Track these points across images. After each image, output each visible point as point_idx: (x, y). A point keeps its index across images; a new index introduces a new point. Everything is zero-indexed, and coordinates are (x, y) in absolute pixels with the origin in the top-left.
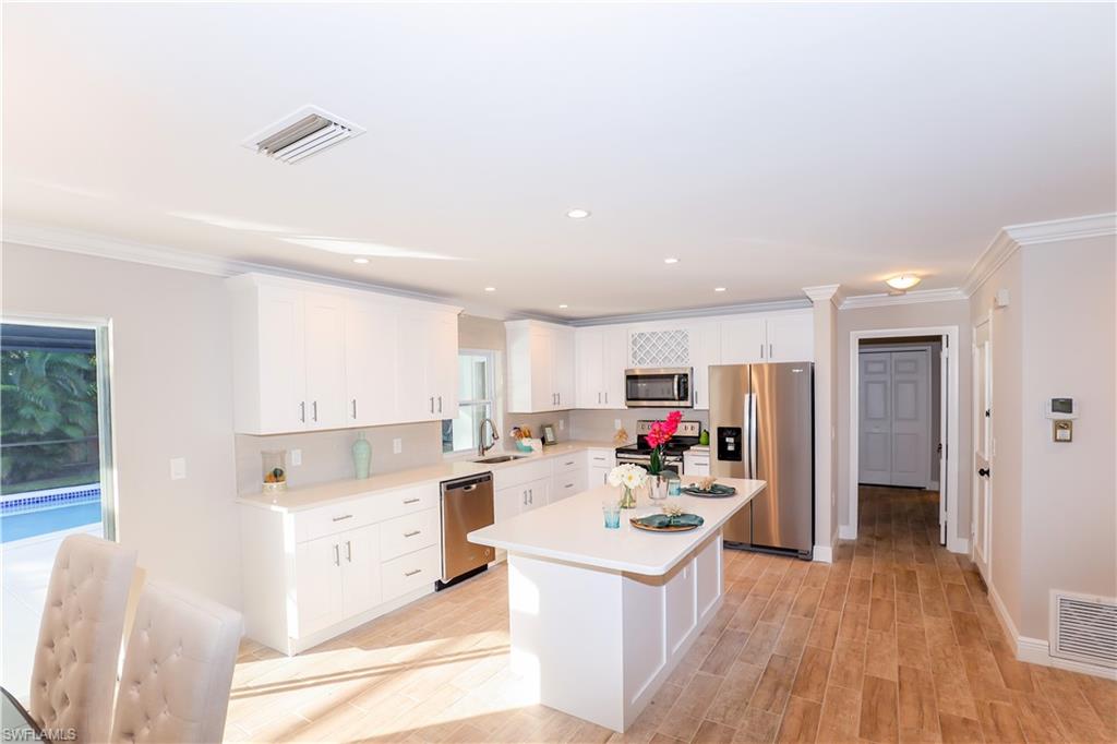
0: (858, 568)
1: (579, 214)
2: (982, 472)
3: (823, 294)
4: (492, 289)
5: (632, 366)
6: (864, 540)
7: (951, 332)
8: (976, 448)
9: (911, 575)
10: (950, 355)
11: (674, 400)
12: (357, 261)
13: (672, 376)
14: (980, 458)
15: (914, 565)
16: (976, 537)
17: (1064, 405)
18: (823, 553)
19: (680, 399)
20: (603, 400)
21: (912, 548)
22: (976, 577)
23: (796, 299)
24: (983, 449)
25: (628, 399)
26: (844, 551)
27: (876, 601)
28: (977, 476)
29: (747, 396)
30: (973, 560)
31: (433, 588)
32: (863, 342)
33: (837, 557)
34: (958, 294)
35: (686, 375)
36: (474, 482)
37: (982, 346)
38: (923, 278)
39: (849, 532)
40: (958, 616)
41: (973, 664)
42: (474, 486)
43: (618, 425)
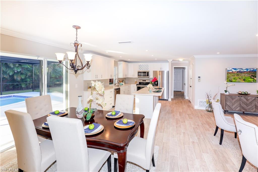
0: (174, 101)
1: (147, 51)
2: (191, 87)
3: (170, 61)
4: (121, 57)
5: (139, 70)
6: (174, 98)
7: (186, 67)
8: (189, 84)
9: (181, 102)
10: (186, 70)
11: (146, 76)
12: (106, 52)
13: (146, 72)
14: (190, 85)
15: (182, 101)
16: (189, 97)
17: (199, 77)
18: (170, 100)
19: (147, 76)
20: (133, 76)
21: (181, 99)
22: (190, 101)
23: (166, 61)
24: (190, 83)
25: (138, 76)
26: (172, 99)
27: (178, 105)
28: (189, 87)
29: (159, 76)
30: (189, 100)
31: (112, 107)
32: (174, 68)
33: (171, 100)
34: (187, 62)
35: (148, 72)
36: (118, 89)
37: (190, 70)
38: (183, 60)
39: (173, 97)
40: (188, 105)
41: (190, 109)
42: (118, 90)
43: (135, 80)
